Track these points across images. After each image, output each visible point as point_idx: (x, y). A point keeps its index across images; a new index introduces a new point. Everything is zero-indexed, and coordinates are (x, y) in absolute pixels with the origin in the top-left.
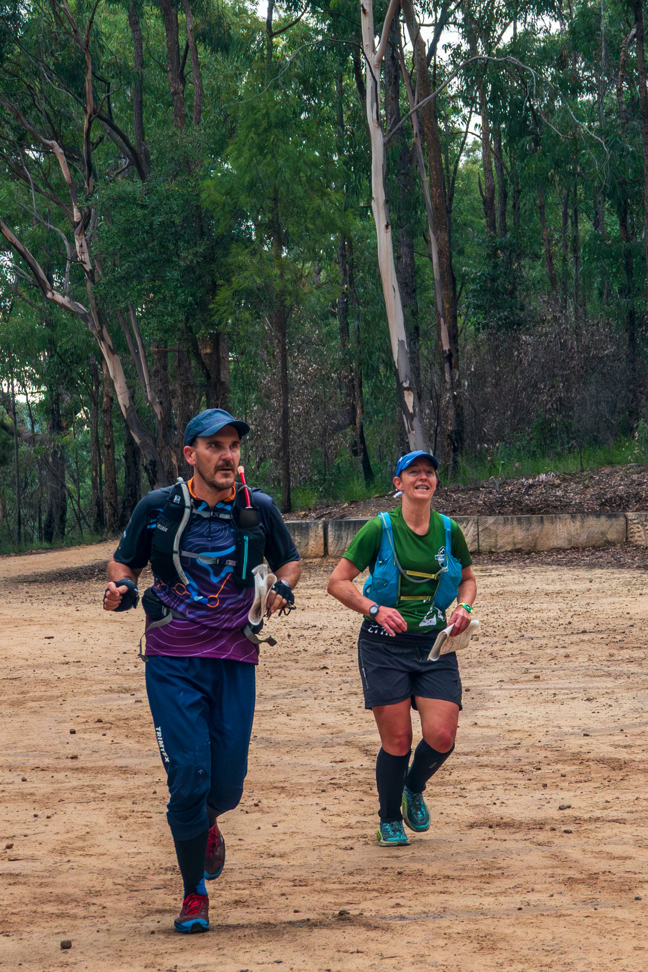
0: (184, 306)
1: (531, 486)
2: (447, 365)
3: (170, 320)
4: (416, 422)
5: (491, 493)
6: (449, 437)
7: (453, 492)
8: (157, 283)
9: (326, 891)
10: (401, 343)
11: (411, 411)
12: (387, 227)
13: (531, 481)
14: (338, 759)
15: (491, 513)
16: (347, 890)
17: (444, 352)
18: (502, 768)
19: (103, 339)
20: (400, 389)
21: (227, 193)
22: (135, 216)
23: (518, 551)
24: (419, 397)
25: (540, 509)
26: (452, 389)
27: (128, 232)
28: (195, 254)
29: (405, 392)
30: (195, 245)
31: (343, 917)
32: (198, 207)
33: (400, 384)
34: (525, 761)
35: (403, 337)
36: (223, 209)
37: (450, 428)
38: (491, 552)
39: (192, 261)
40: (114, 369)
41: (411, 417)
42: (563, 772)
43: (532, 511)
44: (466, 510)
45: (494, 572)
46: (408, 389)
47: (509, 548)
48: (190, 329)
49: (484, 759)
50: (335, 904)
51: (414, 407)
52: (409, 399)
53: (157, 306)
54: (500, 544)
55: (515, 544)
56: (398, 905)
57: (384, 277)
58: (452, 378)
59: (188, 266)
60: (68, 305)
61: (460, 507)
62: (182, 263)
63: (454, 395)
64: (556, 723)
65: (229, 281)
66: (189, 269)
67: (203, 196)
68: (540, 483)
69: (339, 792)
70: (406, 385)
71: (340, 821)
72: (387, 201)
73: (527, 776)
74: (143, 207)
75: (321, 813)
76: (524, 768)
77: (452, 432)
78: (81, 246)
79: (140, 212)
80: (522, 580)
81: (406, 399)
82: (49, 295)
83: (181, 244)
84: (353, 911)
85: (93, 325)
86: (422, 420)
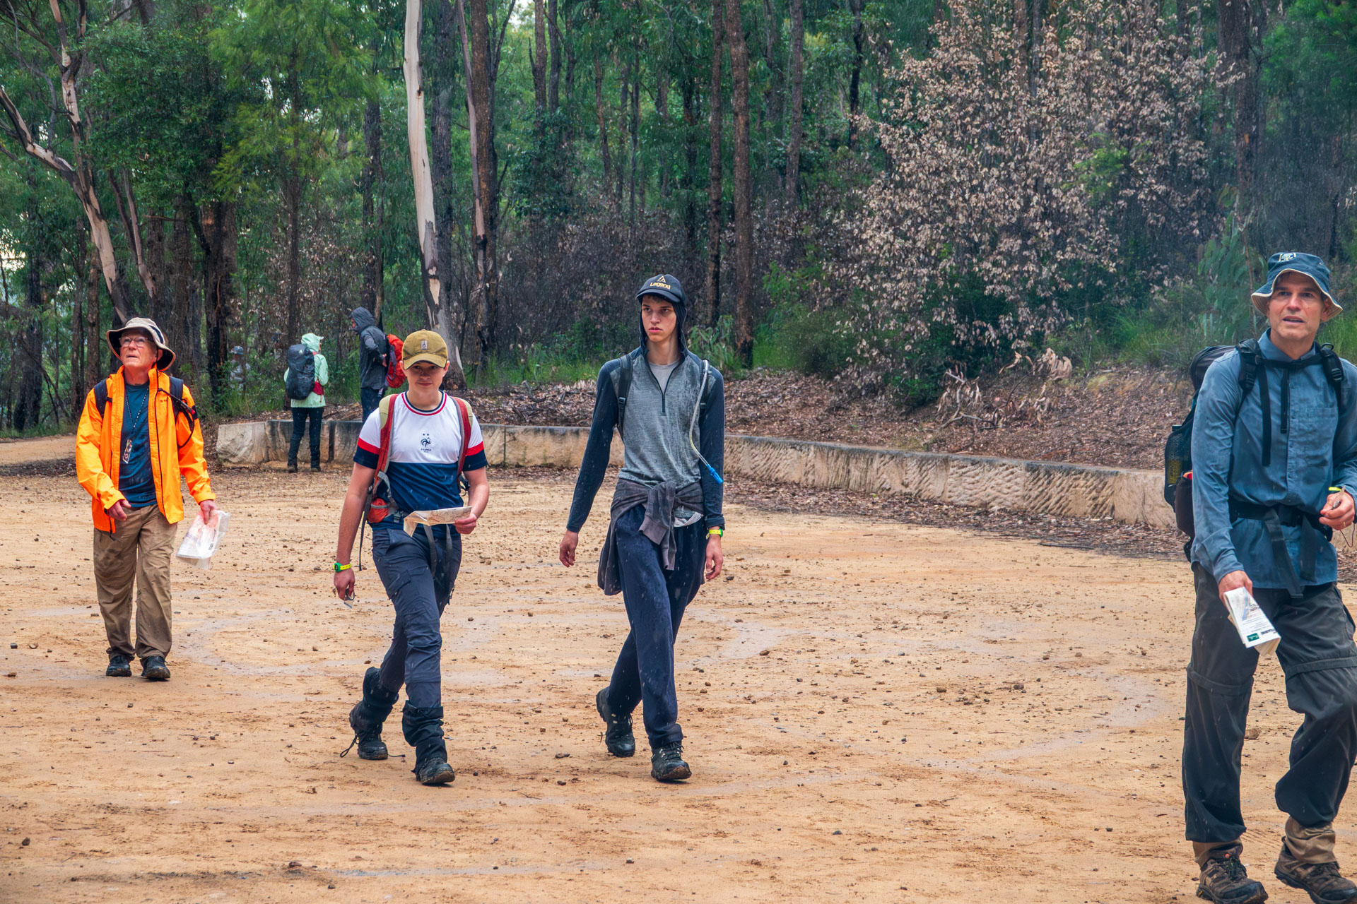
0: (183, 170)
1: (568, 394)
2: (481, 254)
3: (165, 185)
4: (441, 314)
5: (521, 399)
6: (479, 334)
7: (478, 395)
8: (154, 142)
9: (278, 839)
10: (429, 224)
11: (437, 301)
12: (419, 93)
13: (568, 389)
14: (314, 691)
15: (521, 421)
16: (303, 839)
17: (478, 238)
18: (498, 708)
19: (89, 202)
20: (426, 276)
21: (240, 45)
22: (133, 65)
23: (550, 466)
24: (447, 288)
25: (576, 421)
26: (487, 279)
27: (122, 82)
28: (199, 112)
29: (431, 281)
30: (199, 101)
31: (293, 869)
32: (205, 59)
33: (425, 271)
34: (524, 701)
35: (431, 217)
36: (233, 63)
37: (480, 324)
38: (518, 466)
39: (194, 120)
40: (100, 237)
41: (436, 309)
42: (565, 716)
43: (566, 421)
44: (492, 417)
45: (519, 488)
46: (434, 277)
47: (539, 462)
48: (188, 197)
49: (478, 699)
50: (288, 854)
51: (440, 299)
52: (435, 289)
53: (152, 168)
54: (530, 456)
55: (545, 458)
56: (359, 858)
57: (413, 150)
58: (485, 267)
59: (190, 126)
60: (52, 161)
61: (487, 413)
62: (183, 121)
63: (486, 288)
64: (565, 662)
65: (235, 144)
66: (190, 128)
67: (212, 46)
68: (579, 391)
69: (309, 728)
70: (432, 272)
71: (306, 761)
72: (420, 64)
73: (524, 719)
74: (142, 55)
75: (286, 751)
76: (522, 710)
77: (483, 328)
78: (69, 94)
79: (137, 61)
80: (549, 499)
81: (432, 288)
82: (29, 148)
83: (183, 99)
84: (306, 863)
85: (78, 184)
86: (448, 313)
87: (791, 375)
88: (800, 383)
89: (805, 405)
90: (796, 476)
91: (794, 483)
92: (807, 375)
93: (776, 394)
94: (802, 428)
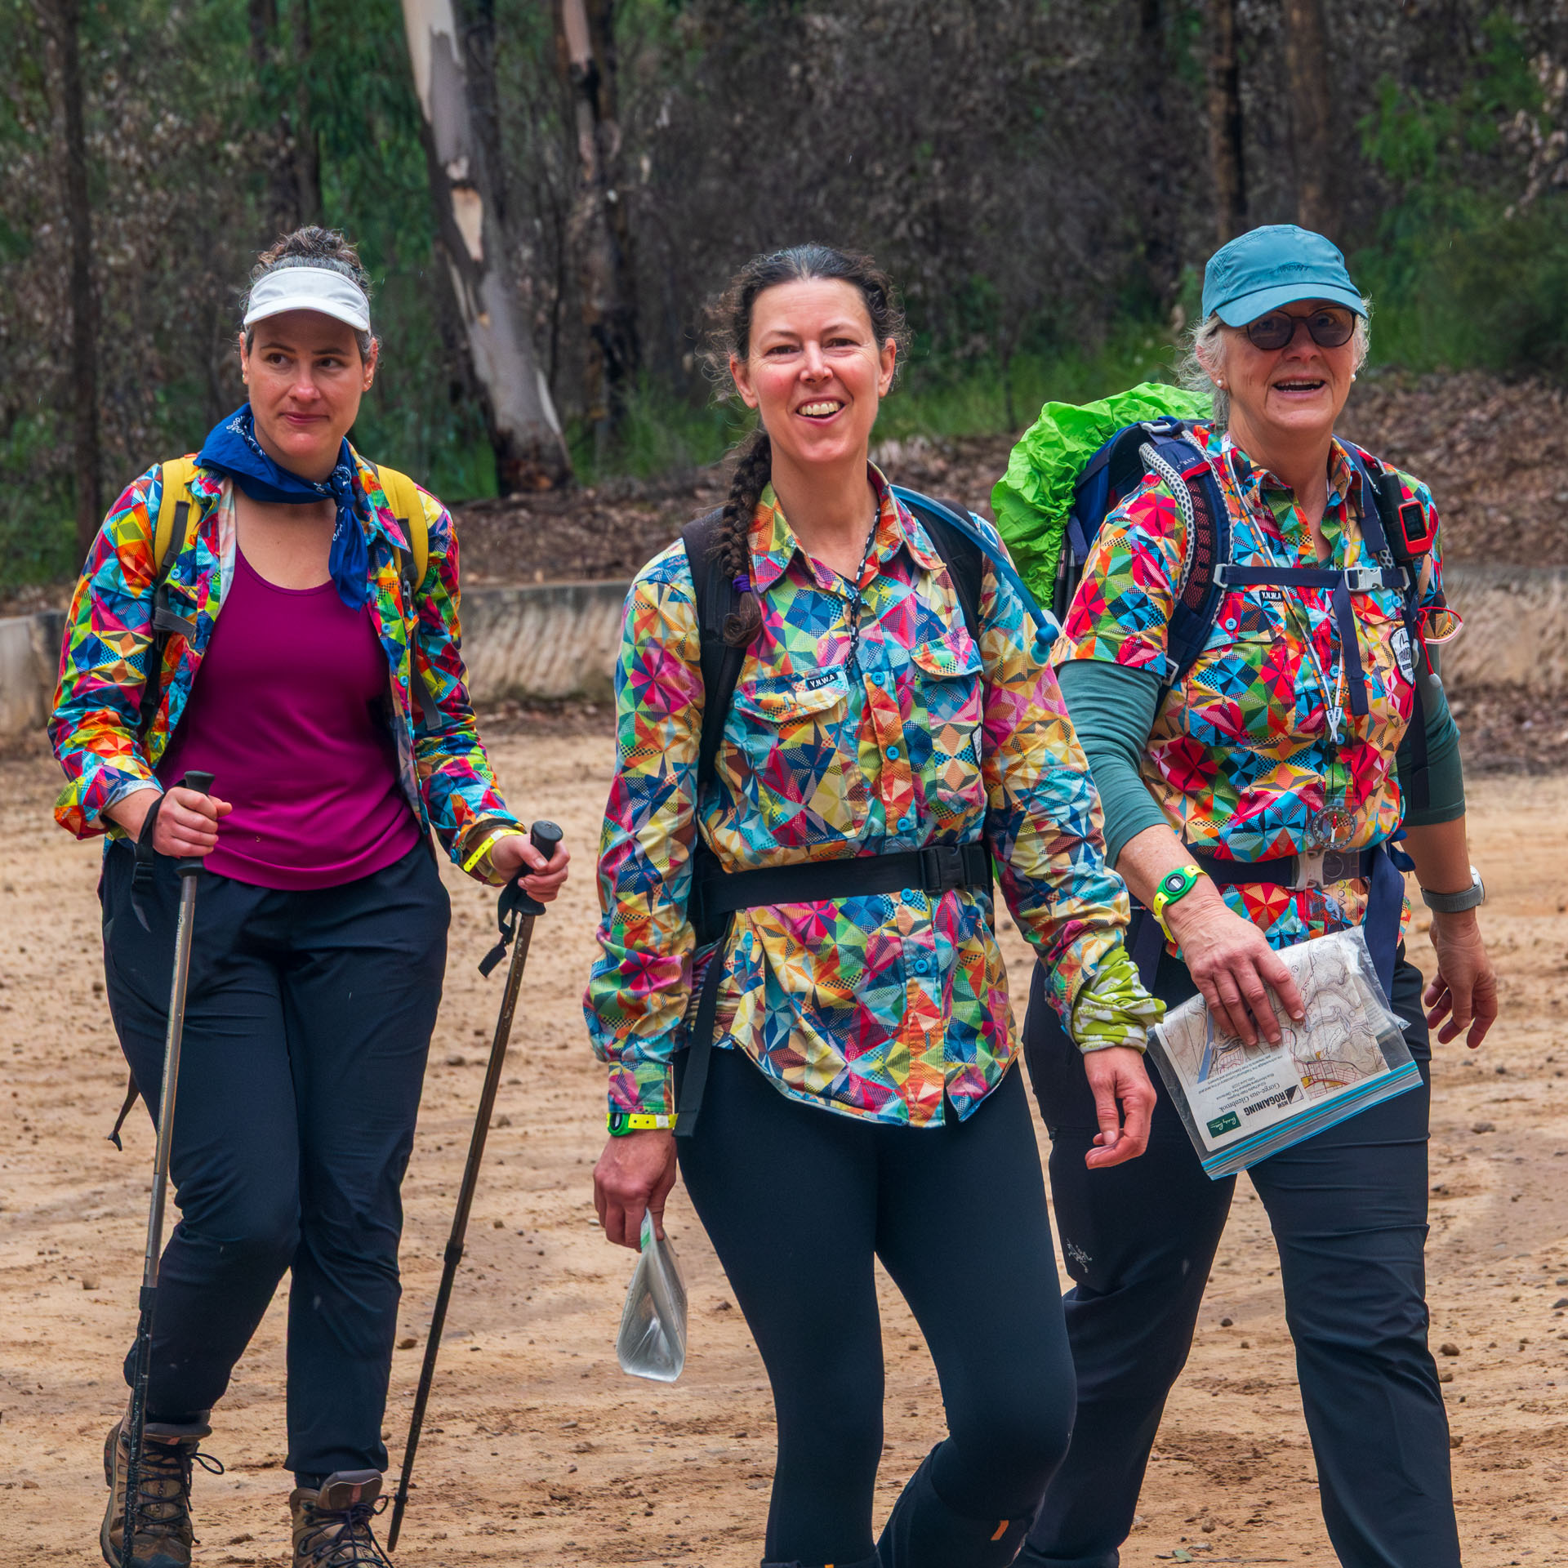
2: (584, 112)
4: (491, 288)
6: (597, 332)
7: (609, 503)
10: (439, 40)
11: (475, 251)
17: (573, 69)
20: (441, 188)
24: (500, 209)
26: (604, 181)
29: (458, 196)
33: (438, 171)
35: (446, 24)
37: (598, 304)
41: (476, 272)
46: (464, 185)
51: (484, 242)
52: (469, 217)
58: (601, 149)
63: (607, 203)
70: (457, 172)
77: (605, 315)
81: (460, 217)
86: (508, 281)
87: (1465, 385)
88: (1493, 406)
89: (1514, 467)
90: (1513, 666)
91: (1509, 686)
92: (1509, 382)
93: (1428, 441)
94: (1515, 531)
